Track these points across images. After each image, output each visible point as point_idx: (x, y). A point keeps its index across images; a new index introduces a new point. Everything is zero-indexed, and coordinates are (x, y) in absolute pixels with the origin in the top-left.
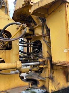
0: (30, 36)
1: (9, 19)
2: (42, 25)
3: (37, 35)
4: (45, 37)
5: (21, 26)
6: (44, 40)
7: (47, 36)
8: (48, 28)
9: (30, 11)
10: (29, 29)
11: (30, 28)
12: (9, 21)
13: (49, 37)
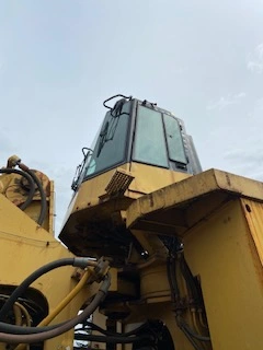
0: (122, 304)
1: (48, 244)
2: (169, 258)
3: (150, 301)
4: (184, 311)
5: (92, 268)
6: (183, 326)
7: (193, 310)
8: (194, 275)
9: (124, 214)
10: (119, 275)
11: (121, 270)
12: (50, 250)
13: (200, 311)
